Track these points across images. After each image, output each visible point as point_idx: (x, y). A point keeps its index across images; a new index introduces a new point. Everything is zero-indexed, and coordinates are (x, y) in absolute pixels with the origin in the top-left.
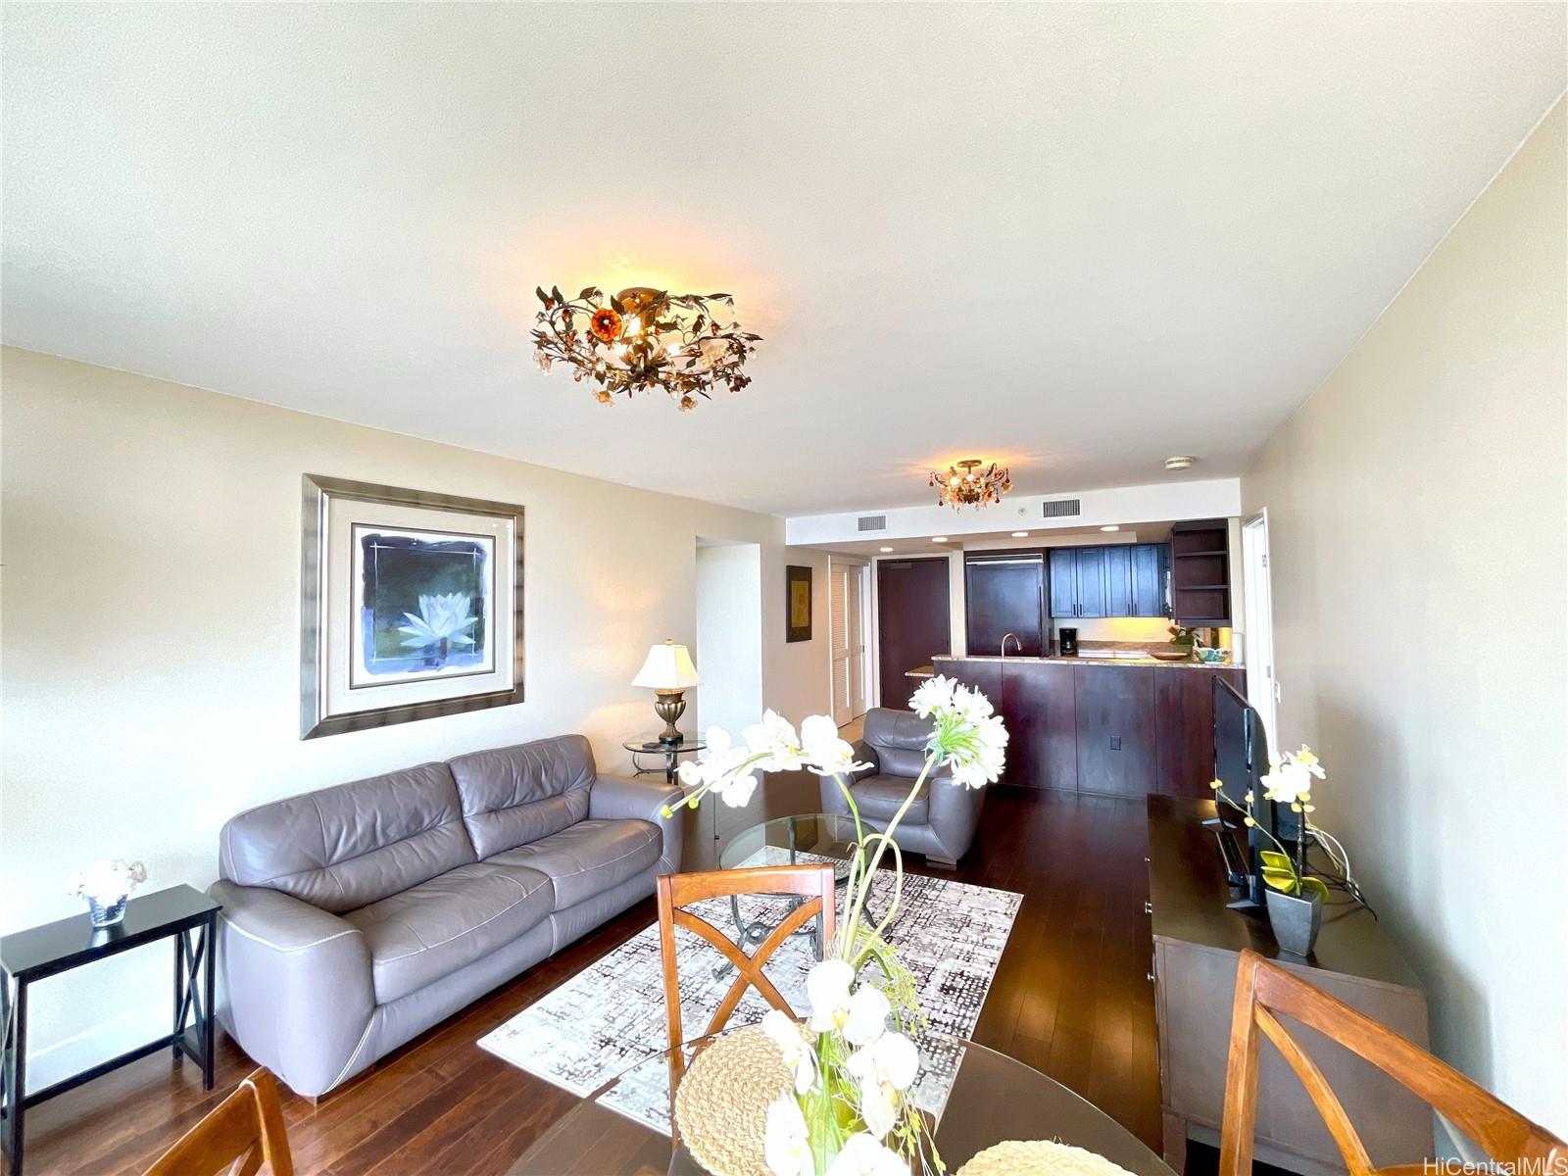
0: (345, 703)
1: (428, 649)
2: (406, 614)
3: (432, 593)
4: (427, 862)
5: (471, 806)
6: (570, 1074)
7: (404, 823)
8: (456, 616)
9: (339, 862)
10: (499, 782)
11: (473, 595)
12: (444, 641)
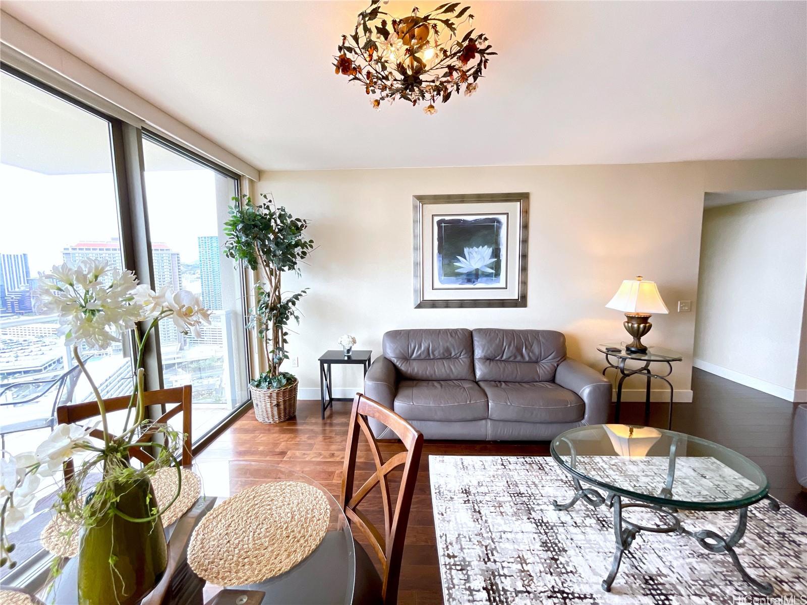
0: (430, 295)
1: (469, 274)
2: (458, 257)
3: (471, 246)
4: (448, 372)
5: (478, 353)
6: (439, 492)
7: (441, 352)
8: (484, 258)
9: (414, 359)
10: (494, 346)
11: (494, 246)
12: (477, 270)
